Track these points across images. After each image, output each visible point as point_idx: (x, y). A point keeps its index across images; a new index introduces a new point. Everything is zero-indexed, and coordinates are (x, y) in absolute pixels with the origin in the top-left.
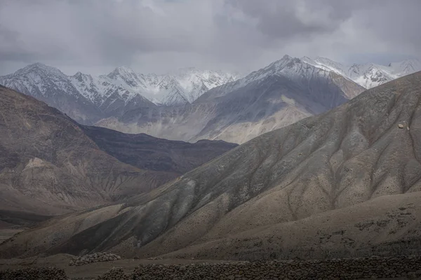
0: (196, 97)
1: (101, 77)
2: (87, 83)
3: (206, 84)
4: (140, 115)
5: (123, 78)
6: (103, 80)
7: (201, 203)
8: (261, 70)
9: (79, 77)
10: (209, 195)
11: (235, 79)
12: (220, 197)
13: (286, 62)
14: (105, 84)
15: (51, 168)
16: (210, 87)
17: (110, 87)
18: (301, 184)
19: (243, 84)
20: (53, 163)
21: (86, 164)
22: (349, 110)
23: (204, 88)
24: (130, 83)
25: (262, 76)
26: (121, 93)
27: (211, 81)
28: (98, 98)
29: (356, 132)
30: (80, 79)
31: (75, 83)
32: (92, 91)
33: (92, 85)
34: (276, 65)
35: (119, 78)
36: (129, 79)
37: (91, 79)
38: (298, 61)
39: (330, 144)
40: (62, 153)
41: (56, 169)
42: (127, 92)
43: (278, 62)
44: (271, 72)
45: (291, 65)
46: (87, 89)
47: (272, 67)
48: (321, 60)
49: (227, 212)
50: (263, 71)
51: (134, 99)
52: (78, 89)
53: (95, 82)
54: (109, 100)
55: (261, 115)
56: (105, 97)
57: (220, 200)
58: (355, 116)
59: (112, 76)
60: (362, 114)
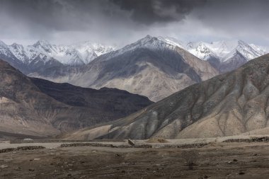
0: (89, 61)
1: (29, 46)
2: (20, 50)
3: (96, 52)
4: (55, 71)
5: (42, 47)
6: (30, 49)
7: (163, 125)
8: (132, 44)
9: (15, 46)
10: (167, 120)
11: (114, 49)
12: (174, 122)
13: (148, 40)
14: (31, 51)
15: (13, 104)
16: (99, 54)
17: (35, 53)
18: (224, 115)
19: (121, 53)
20: (14, 100)
21: (34, 102)
22: (244, 71)
23: (94, 55)
24: (47, 51)
25: (133, 48)
26: (41, 57)
27: (99, 50)
28: (27, 60)
29: (250, 84)
30: (16, 48)
31: (12, 49)
32: (23, 55)
33: (23, 52)
34: (142, 41)
35: (40, 47)
36: (47, 48)
37: (23, 48)
38: (156, 39)
39: (236, 91)
40: (19, 94)
41: (17, 104)
42: (46, 56)
43: (143, 39)
44: (138, 45)
45: (151, 41)
46: (19, 54)
47: (139, 42)
48: (169, 38)
49: (180, 131)
50: (133, 45)
51: (50, 61)
52: (14, 54)
53: (25, 50)
54: (34, 61)
55: (133, 73)
56: (31, 59)
57: (175, 124)
58: (248, 75)
59: (35, 46)
60: (252, 74)
